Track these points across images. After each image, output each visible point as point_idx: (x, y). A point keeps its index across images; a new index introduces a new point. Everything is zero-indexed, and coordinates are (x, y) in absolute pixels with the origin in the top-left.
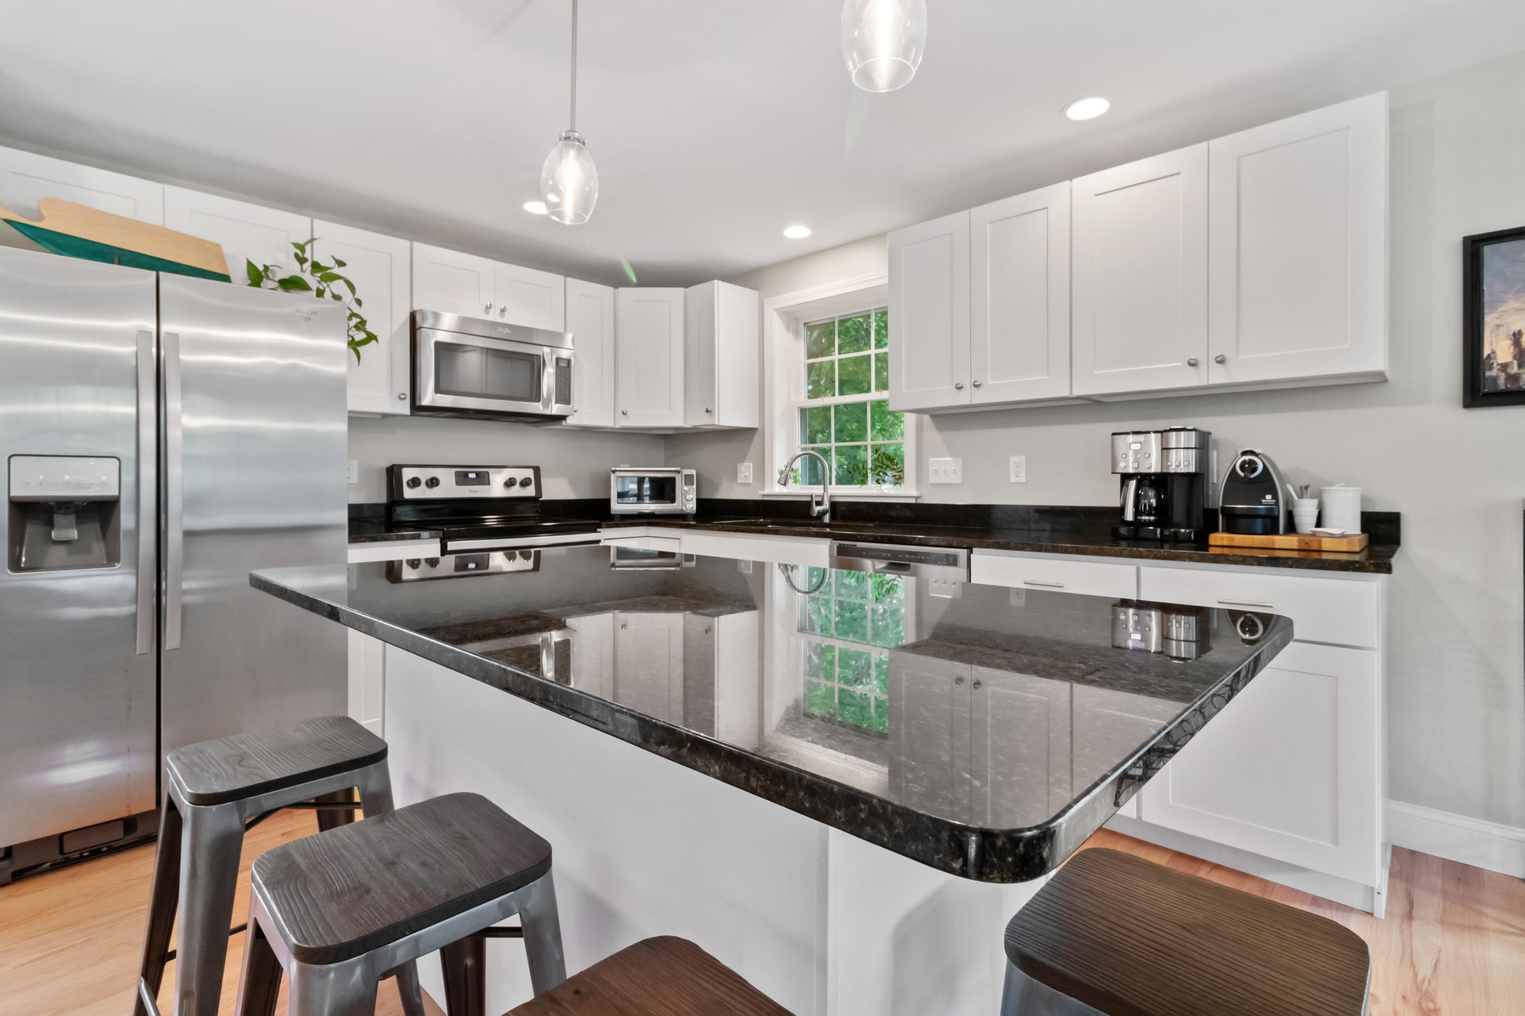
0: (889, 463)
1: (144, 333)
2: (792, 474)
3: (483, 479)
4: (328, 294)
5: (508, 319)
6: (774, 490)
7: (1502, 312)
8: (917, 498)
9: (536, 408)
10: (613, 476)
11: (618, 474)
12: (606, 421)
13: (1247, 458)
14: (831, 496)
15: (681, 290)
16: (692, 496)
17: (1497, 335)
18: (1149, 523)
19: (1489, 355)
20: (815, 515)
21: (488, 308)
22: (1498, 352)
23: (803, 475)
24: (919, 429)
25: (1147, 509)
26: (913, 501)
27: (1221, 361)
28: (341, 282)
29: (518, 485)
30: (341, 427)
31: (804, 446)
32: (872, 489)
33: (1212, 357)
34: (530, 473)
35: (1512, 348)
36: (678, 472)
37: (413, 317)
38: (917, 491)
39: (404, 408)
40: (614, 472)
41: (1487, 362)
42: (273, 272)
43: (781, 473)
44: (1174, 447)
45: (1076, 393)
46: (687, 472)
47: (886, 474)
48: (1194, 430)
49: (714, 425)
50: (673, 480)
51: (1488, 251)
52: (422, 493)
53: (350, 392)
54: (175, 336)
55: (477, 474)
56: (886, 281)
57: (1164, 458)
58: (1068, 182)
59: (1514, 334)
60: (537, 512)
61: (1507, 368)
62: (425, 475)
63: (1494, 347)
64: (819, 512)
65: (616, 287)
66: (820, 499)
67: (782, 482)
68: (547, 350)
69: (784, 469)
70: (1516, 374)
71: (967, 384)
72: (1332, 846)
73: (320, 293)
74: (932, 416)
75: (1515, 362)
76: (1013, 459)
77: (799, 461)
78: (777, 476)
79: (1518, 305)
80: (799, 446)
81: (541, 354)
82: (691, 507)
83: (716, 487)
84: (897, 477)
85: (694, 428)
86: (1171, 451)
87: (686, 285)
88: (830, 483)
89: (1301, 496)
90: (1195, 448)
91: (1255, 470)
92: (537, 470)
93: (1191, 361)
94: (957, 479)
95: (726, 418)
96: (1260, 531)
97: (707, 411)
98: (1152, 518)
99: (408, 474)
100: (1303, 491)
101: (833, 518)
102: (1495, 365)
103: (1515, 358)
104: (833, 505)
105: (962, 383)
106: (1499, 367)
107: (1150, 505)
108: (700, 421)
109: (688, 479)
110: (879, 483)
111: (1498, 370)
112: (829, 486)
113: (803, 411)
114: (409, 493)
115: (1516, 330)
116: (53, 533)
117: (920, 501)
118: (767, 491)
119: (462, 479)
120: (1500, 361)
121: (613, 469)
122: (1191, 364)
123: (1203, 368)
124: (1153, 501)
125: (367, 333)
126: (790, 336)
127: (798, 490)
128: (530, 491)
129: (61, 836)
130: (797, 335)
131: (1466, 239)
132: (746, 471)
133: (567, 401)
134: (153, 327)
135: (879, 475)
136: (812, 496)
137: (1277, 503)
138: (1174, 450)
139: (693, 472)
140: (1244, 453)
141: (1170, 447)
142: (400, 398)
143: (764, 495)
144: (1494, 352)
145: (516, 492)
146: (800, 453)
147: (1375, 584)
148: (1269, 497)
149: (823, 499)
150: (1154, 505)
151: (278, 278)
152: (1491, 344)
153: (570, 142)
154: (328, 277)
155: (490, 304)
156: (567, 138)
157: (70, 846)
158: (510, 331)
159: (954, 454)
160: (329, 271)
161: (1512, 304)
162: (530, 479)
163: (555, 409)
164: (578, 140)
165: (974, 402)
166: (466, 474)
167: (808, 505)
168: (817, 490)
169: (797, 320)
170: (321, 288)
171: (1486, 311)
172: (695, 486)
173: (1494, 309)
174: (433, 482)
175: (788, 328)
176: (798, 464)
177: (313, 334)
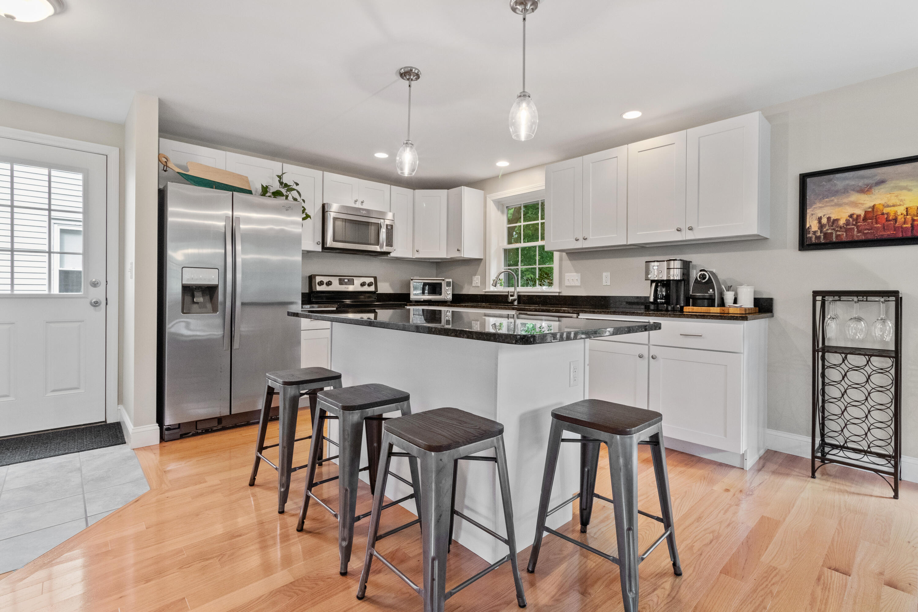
0: (546, 276)
1: (227, 217)
2: (499, 282)
3: (351, 282)
4: (290, 198)
5: (364, 206)
6: (491, 289)
7: (814, 208)
8: (559, 293)
9: (378, 249)
10: (411, 282)
11: (414, 281)
12: (409, 255)
13: (702, 273)
14: (518, 292)
15: (446, 190)
16: (450, 292)
17: (812, 218)
18: (662, 303)
19: (808, 227)
20: (510, 301)
21: (356, 201)
22: (812, 226)
23: (505, 282)
24: (561, 260)
25: (661, 296)
26: (557, 294)
27: (691, 229)
28: (295, 192)
29: (367, 285)
30: (299, 258)
31: (506, 268)
32: (538, 289)
33: (687, 227)
34: (372, 280)
35: (818, 224)
36: (443, 280)
37: (323, 206)
38: (559, 289)
39: (319, 248)
40: (412, 280)
41: (808, 230)
42: (270, 189)
43: (494, 281)
44: (672, 268)
45: (629, 243)
46: (447, 280)
47: (544, 281)
48: (681, 260)
49: (461, 257)
50: (441, 284)
51: (808, 180)
52: (324, 288)
53: (303, 242)
54: (238, 218)
55: (348, 280)
56: (544, 188)
57: (668, 273)
58: (626, 145)
59: (819, 218)
60: (375, 299)
61: (816, 233)
62: (325, 280)
63: (811, 224)
64: (512, 300)
65: (414, 189)
66: (512, 294)
67: (494, 285)
68: (382, 221)
69: (495, 279)
70: (819, 236)
71: (581, 238)
72: (724, 438)
73: (287, 197)
74: (567, 253)
75: (819, 230)
76: (604, 274)
77: (503, 274)
78: (492, 282)
79: (820, 205)
80: (503, 268)
81: (380, 223)
82: (449, 297)
83: (462, 288)
84: (550, 283)
85: (451, 258)
87: (448, 188)
88: (518, 286)
89: (728, 290)
90: (681, 268)
91: (704, 278)
92: (375, 278)
93: (678, 229)
94: (578, 283)
95: (468, 253)
96: (706, 305)
97: (458, 250)
98: (663, 301)
99: (318, 279)
100: (729, 288)
101: (519, 303)
102: (811, 232)
103: (819, 229)
104: (519, 296)
105: (578, 238)
106: (812, 233)
107: (663, 295)
108: (454, 255)
109: (448, 284)
110: (541, 286)
111: (812, 234)
112: (517, 288)
113: (506, 251)
114: (319, 288)
115: (820, 216)
116: (195, 299)
117: (561, 295)
118: (487, 290)
119: (341, 282)
120: (813, 230)
121: (412, 278)
122: (678, 230)
123: (683, 232)
124: (664, 293)
125: (306, 214)
126: (499, 213)
127: (501, 289)
128: (372, 289)
129: (197, 422)
130: (503, 212)
131: (800, 175)
132: (477, 280)
133: (391, 246)
134: (231, 213)
135: (542, 282)
136: (508, 292)
137: (714, 293)
138: (672, 269)
139: (451, 280)
140: (701, 271)
141: (670, 268)
142: (317, 244)
143: (485, 292)
144: (810, 226)
145: (366, 288)
146: (504, 270)
147: (742, 325)
148: (711, 290)
149: (514, 293)
150: (665, 295)
151: (271, 191)
152: (810, 223)
153: (408, 145)
154: (290, 189)
155: (357, 199)
156: (407, 143)
157: (200, 426)
158: (366, 212)
159: (577, 272)
160: (291, 187)
161: (818, 205)
162: (372, 282)
163: (385, 249)
164: (411, 144)
165: (584, 247)
166: (344, 280)
167: (507, 296)
168: (511, 289)
169: (503, 205)
170: (287, 194)
171: (808, 208)
172: (451, 287)
173: (811, 206)
174: (329, 284)
175: (498, 209)
176: (502, 277)
177: (289, 215)
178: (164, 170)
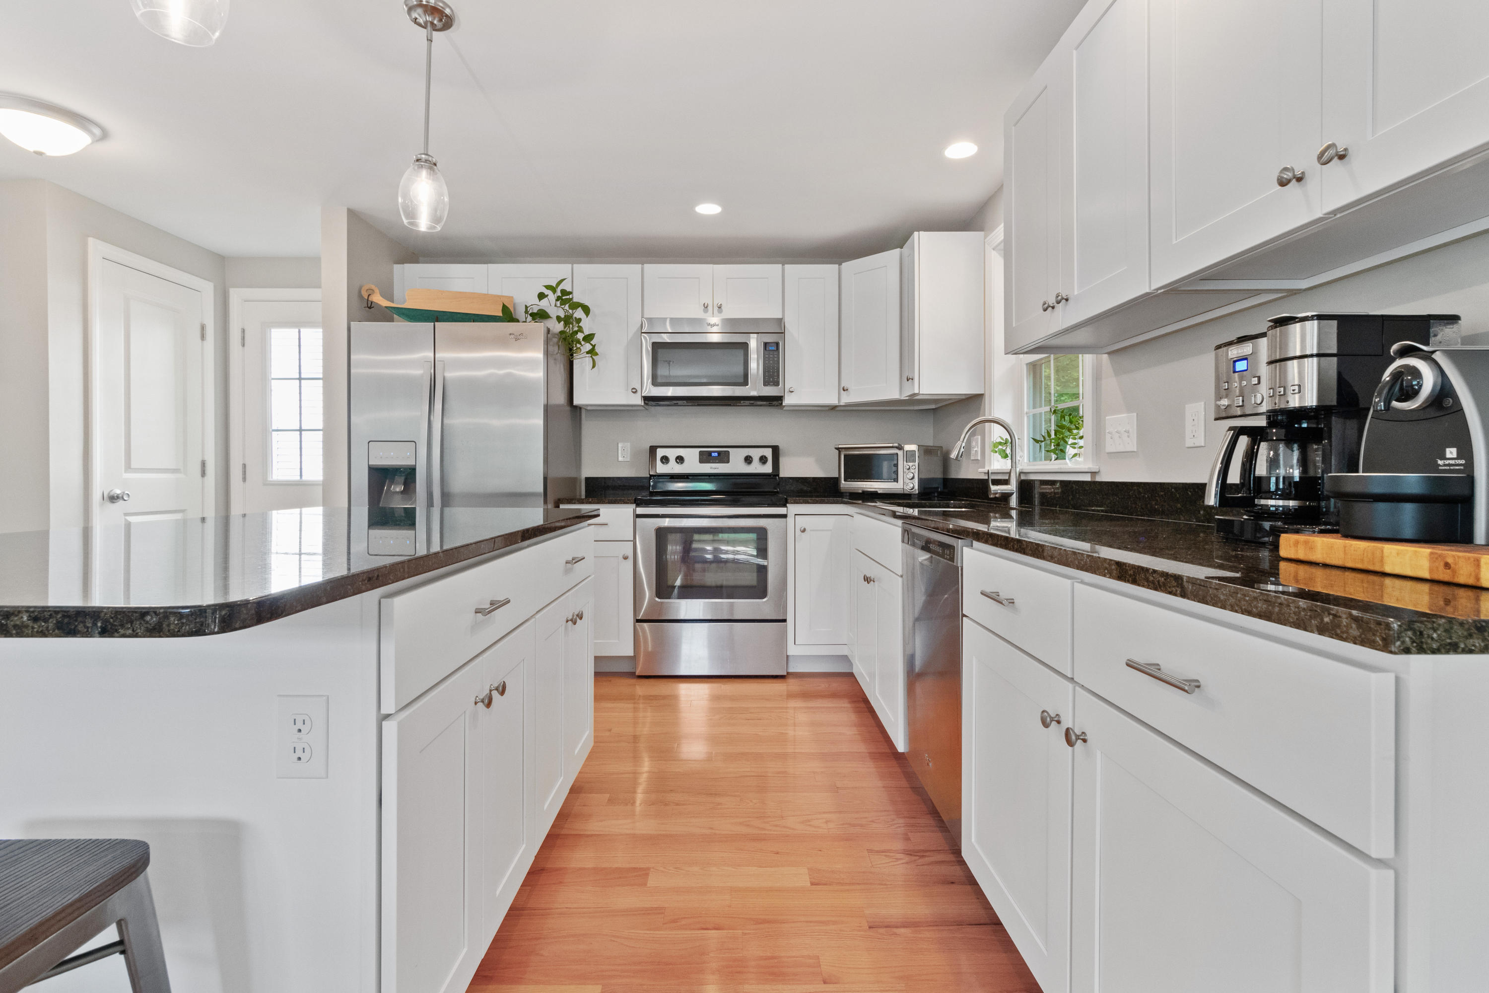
1: (426, 360)
3: (723, 457)
5: (726, 314)
6: (992, 466)
8: (1093, 474)
9: (746, 391)
10: (841, 454)
11: (844, 452)
12: (827, 399)
13: (1401, 363)
15: (897, 251)
16: (913, 474)
21: (706, 308)
25: (1281, 486)
26: (1087, 478)
29: (755, 462)
34: (768, 452)
36: (900, 448)
38: (1095, 463)
39: (635, 400)
40: (839, 450)
46: (908, 448)
49: (920, 394)
52: (672, 468)
55: (720, 453)
60: (775, 487)
62: (675, 454)
65: (840, 263)
68: (753, 337)
76: (1189, 409)
80: (1026, 413)
82: (913, 486)
86: (1289, 363)
87: (901, 245)
92: (776, 450)
93: (1284, 175)
94: (1132, 445)
95: (929, 384)
97: (909, 378)
99: (660, 453)
109: (910, 456)
114: (660, 468)
116: (392, 487)
117: (1098, 479)
118: (987, 468)
119: (705, 457)
121: (837, 447)
122: (1284, 182)
123: (1311, 183)
128: (768, 469)
133: (778, 384)
134: (432, 355)
137: (1471, 467)
139: (915, 447)
142: (633, 392)
145: (756, 468)
149: (1010, 477)
150: (1297, 479)
155: (707, 304)
159: (1128, 409)
162: (767, 457)
163: (766, 391)
166: (710, 453)
172: (916, 464)
174: (680, 460)
177: (521, 349)
178: (368, 307)
